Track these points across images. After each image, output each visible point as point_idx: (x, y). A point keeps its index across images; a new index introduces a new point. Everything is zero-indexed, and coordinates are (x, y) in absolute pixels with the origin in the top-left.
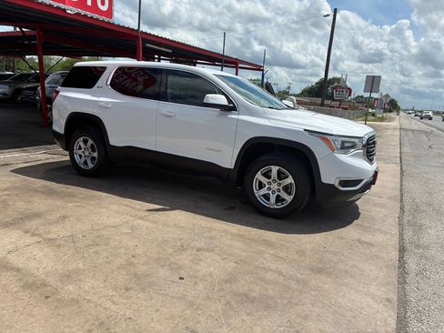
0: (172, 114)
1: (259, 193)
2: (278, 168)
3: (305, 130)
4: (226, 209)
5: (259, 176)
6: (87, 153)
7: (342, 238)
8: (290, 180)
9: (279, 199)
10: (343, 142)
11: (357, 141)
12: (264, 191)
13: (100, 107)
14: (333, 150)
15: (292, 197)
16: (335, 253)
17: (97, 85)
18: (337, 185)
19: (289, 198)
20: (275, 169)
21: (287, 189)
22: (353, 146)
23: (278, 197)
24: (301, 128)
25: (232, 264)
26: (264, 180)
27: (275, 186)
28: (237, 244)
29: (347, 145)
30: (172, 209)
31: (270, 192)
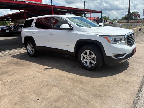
0: (52, 34)
1: (83, 61)
2: (89, 51)
3: (98, 35)
4: (73, 67)
5: (83, 55)
6: (31, 49)
7: (115, 79)
8: (94, 56)
9: (91, 63)
10: (115, 38)
11: (121, 37)
12: (85, 60)
13: (32, 33)
14: (110, 42)
15: (95, 62)
16: (108, 87)
17: (31, 26)
18: (113, 57)
19: (94, 63)
20: (88, 52)
21: (93, 59)
22: (121, 40)
23: (90, 62)
24: (96, 34)
25: (62, 92)
26: (85, 56)
27: (89, 58)
28: (69, 83)
29: (117, 39)
30: (53, 68)
31: (87, 61)
